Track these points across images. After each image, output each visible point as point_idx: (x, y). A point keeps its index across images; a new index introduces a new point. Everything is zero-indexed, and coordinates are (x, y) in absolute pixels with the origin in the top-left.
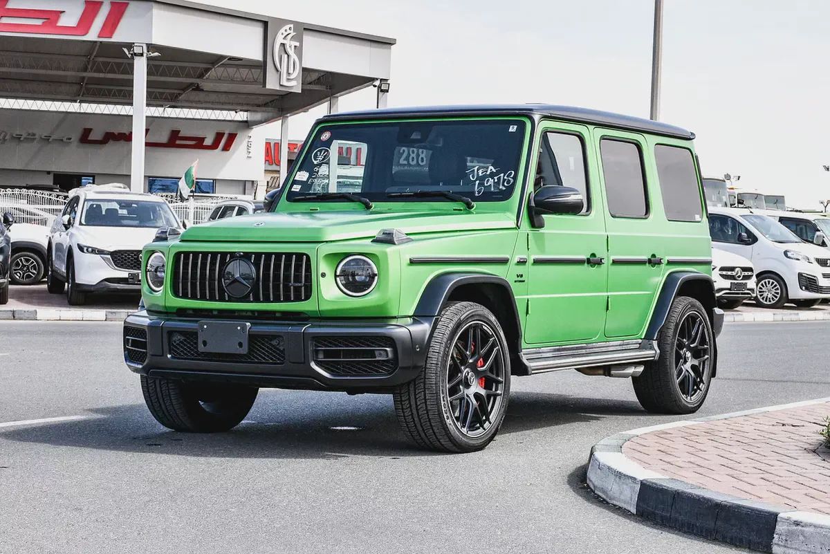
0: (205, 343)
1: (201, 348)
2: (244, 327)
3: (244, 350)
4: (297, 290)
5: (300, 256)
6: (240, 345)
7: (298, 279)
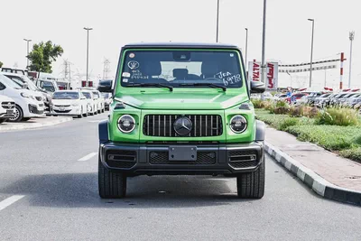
0: (173, 156)
1: (170, 158)
2: (195, 149)
3: (195, 159)
4: (215, 131)
5: (215, 116)
6: (193, 156)
7: (215, 126)
